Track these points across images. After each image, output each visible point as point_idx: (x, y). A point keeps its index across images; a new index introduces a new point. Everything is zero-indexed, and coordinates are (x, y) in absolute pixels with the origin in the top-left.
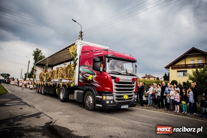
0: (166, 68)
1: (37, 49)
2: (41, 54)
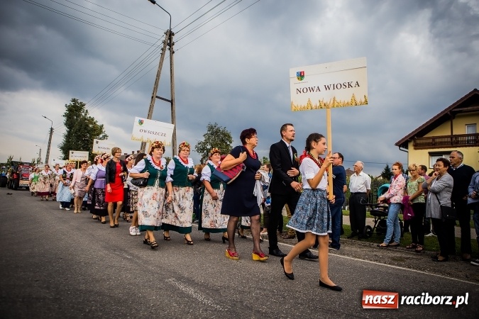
0: (400, 146)
2: (83, 114)
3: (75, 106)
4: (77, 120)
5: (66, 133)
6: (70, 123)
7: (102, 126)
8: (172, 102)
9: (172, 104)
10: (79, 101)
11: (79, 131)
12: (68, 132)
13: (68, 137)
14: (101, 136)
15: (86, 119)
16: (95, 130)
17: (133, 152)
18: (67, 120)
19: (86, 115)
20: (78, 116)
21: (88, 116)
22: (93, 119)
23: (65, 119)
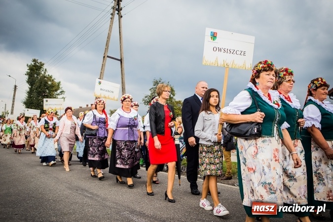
1: (34, 60)
2: (43, 73)
3: (35, 66)
4: (37, 78)
5: (28, 90)
6: (31, 81)
7: (60, 82)
8: (121, 61)
9: (121, 62)
10: (39, 61)
11: (40, 87)
12: (30, 89)
13: (30, 93)
14: (59, 92)
15: (45, 77)
16: (53, 87)
17: (87, 105)
18: (29, 78)
19: (45, 73)
20: (38, 74)
21: (47, 74)
22: (51, 77)
23: (27, 77)
